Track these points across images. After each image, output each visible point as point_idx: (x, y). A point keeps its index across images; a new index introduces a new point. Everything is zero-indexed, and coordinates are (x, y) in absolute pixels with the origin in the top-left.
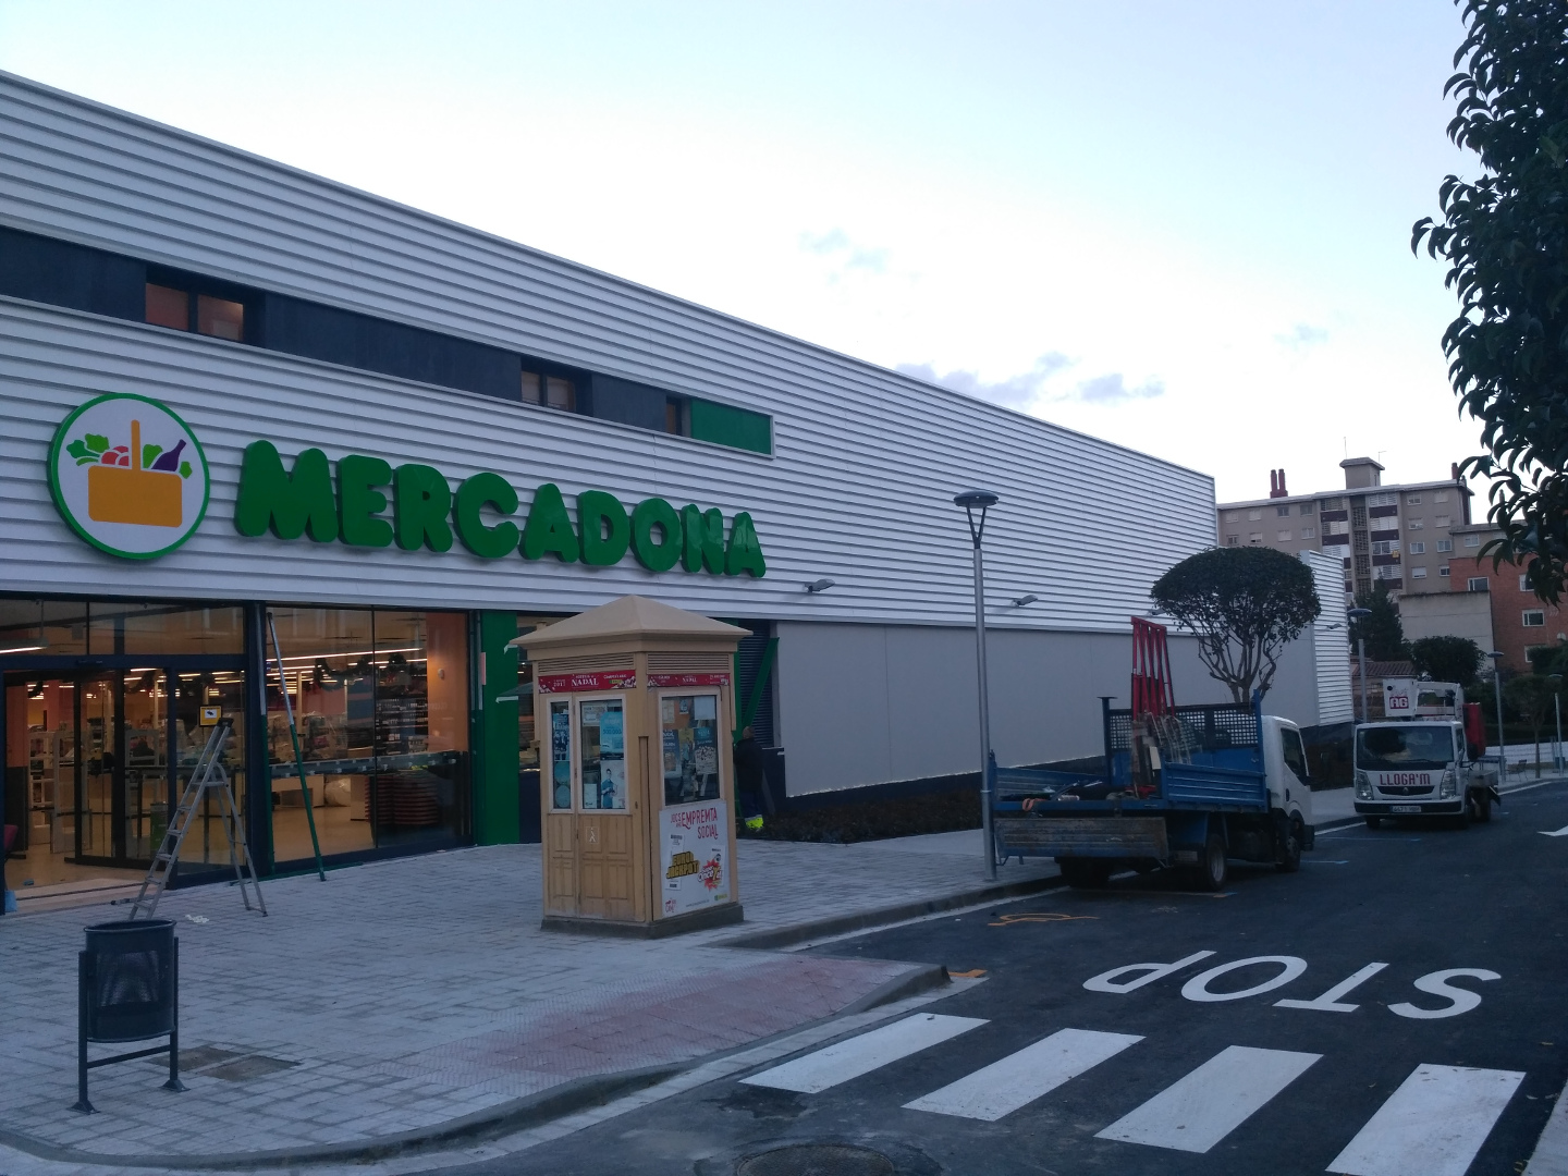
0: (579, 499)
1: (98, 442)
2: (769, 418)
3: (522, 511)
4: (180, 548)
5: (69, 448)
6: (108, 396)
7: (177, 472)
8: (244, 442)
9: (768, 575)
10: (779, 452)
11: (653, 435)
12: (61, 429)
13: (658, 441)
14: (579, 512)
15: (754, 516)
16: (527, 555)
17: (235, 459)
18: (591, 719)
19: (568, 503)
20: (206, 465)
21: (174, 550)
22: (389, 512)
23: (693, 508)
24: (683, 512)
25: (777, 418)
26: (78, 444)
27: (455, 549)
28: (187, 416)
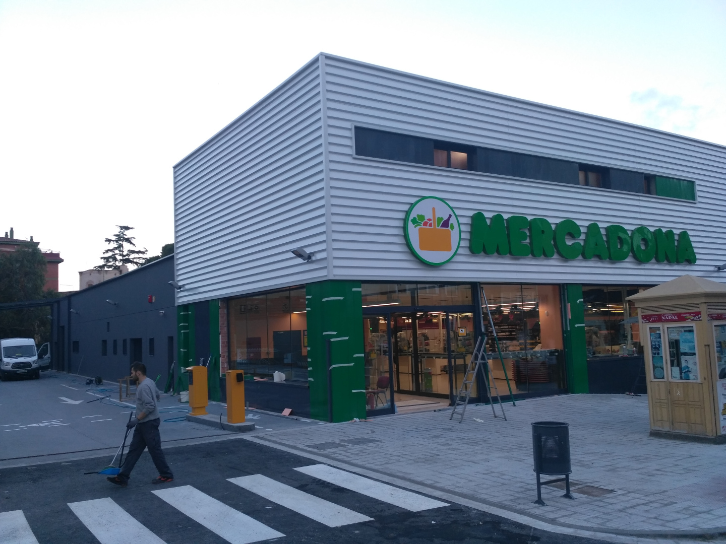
0: (607, 229)
1: (421, 217)
2: (693, 182)
3: (583, 237)
4: (452, 260)
5: (412, 221)
6: (423, 198)
7: (449, 228)
8: (471, 213)
9: (698, 262)
10: (699, 199)
11: (639, 196)
12: (408, 213)
13: (641, 198)
14: (607, 235)
15: (690, 233)
16: (585, 257)
17: (468, 221)
18: (675, 336)
19: (603, 232)
20: (459, 224)
21: (449, 261)
22: (528, 241)
23: (660, 230)
24: (654, 233)
25: (697, 182)
26: (415, 218)
27: (556, 256)
28: (452, 204)
